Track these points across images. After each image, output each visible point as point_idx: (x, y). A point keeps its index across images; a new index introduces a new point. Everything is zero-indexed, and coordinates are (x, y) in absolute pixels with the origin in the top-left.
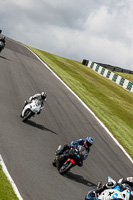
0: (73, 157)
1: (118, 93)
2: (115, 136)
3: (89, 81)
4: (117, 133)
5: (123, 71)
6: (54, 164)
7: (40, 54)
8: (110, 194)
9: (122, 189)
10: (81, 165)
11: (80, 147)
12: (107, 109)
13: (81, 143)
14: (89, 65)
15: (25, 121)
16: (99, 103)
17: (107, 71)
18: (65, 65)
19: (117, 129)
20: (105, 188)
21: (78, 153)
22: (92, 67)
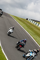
0: (21, 45)
1: (37, 28)
2: (36, 41)
3: (29, 25)
4: (37, 40)
5: (38, 22)
6: (16, 47)
7: (14, 17)
8: (29, 54)
9: (32, 53)
10: (23, 47)
11: (23, 42)
12: (34, 33)
13: (23, 41)
14: (28, 20)
15: (8, 35)
16: (31, 31)
17: (34, 22)
18: (21, 20)
19: (37, 39)
20: (28, 53)
21: (22, 44)
22: (29, 20)
